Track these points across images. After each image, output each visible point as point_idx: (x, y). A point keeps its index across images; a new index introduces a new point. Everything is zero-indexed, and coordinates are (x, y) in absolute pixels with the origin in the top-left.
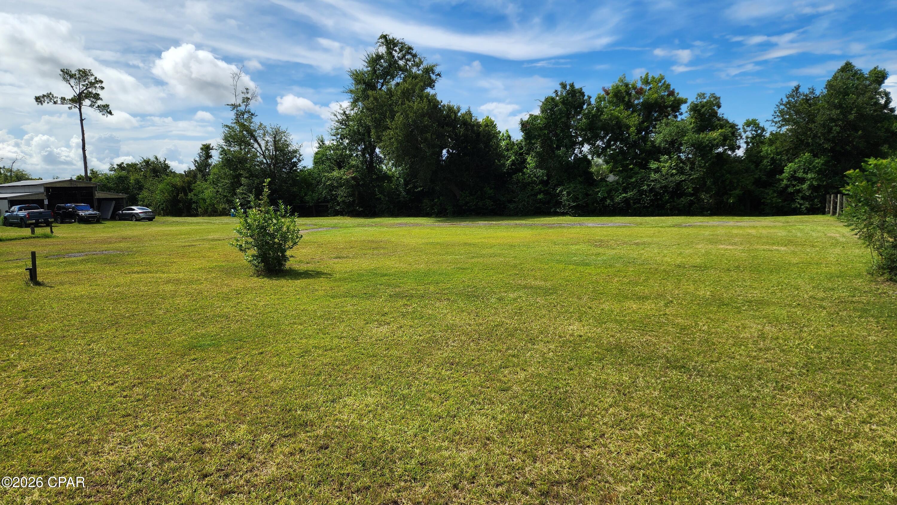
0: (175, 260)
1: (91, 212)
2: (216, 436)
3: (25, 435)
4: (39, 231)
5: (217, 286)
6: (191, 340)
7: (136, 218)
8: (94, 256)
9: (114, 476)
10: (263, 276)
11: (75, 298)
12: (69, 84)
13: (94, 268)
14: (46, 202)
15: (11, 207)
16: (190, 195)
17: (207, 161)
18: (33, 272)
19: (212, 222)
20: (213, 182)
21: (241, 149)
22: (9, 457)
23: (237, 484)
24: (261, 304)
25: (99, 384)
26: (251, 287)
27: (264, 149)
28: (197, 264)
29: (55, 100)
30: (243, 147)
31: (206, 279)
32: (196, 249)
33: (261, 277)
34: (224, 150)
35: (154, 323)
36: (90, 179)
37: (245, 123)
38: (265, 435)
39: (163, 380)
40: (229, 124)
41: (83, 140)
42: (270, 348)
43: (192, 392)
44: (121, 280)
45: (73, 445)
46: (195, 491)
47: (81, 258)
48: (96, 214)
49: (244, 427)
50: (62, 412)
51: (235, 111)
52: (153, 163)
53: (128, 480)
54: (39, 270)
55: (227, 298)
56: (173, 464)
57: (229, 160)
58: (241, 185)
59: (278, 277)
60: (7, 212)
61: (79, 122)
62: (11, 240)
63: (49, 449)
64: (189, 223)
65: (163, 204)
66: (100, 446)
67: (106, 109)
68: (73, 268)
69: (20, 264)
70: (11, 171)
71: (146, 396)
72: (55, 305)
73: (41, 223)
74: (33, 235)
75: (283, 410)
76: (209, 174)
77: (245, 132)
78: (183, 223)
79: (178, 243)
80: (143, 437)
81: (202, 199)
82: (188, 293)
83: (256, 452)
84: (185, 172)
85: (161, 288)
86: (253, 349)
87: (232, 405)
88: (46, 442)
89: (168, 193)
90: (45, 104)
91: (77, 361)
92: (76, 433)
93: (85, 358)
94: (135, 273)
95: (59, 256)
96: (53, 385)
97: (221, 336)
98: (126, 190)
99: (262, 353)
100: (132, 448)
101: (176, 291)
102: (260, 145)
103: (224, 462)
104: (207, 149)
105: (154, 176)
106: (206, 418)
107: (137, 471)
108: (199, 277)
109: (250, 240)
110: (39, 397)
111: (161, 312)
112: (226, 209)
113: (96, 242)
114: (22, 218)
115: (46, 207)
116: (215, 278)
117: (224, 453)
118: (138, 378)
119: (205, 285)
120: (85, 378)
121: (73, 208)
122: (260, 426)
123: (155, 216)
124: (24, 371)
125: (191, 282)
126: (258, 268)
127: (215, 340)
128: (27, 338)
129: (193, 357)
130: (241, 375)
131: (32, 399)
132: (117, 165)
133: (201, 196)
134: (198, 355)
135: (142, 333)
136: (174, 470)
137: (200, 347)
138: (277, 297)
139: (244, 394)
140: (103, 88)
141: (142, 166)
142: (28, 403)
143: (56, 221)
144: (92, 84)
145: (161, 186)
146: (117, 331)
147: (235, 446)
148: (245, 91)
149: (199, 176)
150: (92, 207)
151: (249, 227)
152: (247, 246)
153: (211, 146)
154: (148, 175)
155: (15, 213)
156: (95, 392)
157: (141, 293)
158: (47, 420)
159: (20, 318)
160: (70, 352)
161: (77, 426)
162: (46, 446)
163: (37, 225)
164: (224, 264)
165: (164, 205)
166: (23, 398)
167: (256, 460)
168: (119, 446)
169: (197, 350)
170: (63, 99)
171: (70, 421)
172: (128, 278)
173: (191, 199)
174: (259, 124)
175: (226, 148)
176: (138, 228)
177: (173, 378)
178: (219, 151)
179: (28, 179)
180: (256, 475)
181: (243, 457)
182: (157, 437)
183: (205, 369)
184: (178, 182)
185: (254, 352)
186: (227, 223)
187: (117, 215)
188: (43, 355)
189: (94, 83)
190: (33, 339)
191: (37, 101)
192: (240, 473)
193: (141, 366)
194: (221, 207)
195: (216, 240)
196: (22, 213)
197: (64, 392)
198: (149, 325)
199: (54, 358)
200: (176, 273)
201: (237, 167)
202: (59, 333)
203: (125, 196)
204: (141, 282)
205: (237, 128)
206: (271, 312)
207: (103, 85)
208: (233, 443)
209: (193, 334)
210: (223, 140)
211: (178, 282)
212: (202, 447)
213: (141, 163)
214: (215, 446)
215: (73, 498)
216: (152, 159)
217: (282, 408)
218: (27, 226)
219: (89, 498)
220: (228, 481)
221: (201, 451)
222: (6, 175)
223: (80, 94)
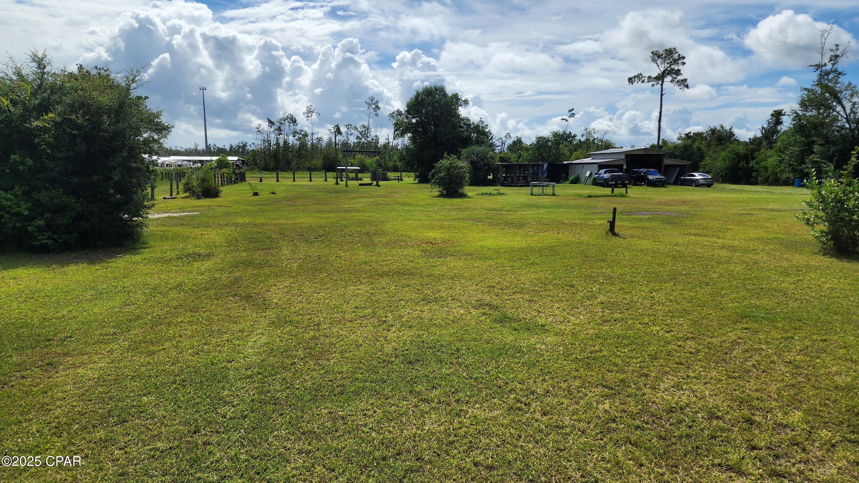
0: (731, 227)
1: (658, 176)
2: (767, 412)
3: (601, 355)
4: (617, 191)
5: (775, 259)
6: (744, 309)
7: (696, 184)
8: (658, 216)
9: (668, 413)
10: (831, 255)
11: (642, 251)
12: (657, 63)
13: (657, 226)
14: (625, 167)
15: (600, 170)
16: (752, 163)
17: (776, 128)
18: (612, 224)
19: (773, 191)
20: (780, 150)
21: (819, 113)
22: (589, 368)
23: (788, 470)
24: (827, 286)
25: (658, 328)
26: (816, 266)
27: (848, 111)
28: (753, 233)
29: (643, 79)
30: (821, 111)
31: (763, 250)
32: (754, 218)
33: (828, 256)
34: (798, 115)
35: (707, 284)
36: (661, 147)
37: (830, 84)
38: (824, 430)
39: (714, 340)
40: (809, 87)
41: (661, 113)
42: (836, 337)
43: (743, 360)
44: (680, 240)
45: (636, 374)
46: (743, 459)
47: (647, 217)
48: (662, 179)
49: (799, 414)
50: (629, 344)
51: (818, 72)
52: (719, 131)
53: (680, 422)
54: (616, 223)
55: (785, 273)
56: (721, 423)
57: (803, 126)
58: (813, 153)
59: (851, 259)
60: (596, 174)
61: (660, 96)
62: (597, 197)
63: (617, 372)
64: (747, 191)
65: (722, 171)
66: (657, 383)
67: (684, 84)
68: (642, 225)
69: (603, 217)
70: (602, 141)
71: (698, 351)
72: (626, 254)
73: (619, 184)
74: (613, 194)
75: (849, 411)
76: (775, 142)
77: (827, 95)
78: (742, 191)
79: (734, 211)
80: (695, 388)
81: (763, 167)
82: (742, 262)
83: (813, 445)
84: (750, 139)
85: (716, 252)
86: (814, 334)
87: (787, 386)
88: (616, 365)
89: (730, 161)
90: (635, 83)
91: (641, 305)
92: (638, 365)
93: (647, 302)
94: (692, 235)
95: (630, 213)
96: (622, 320)
97: (777, 312)
98: (689, 158)
99: (825, 341)
100: (683, 394)
101: (731, 258)
102: (844, 108)
103: (775, 442)
104: (778, 115)
105: (718, 144)
106: (757, 390)
107: (687, 417)
108: (755, 247)
109: (821, 214)
110: (612, 327)
111: (715, 275)
112: (790, 178)
113: (660, 203)
114: (606, 180)
115: (624, 171)
116: (773, 250)
117: (774, 433)
118: (691, 333)
119: (761, 256)
120: (646, 320)
121: (645, 173)
122: (819, 419)
123: (714, 182)
124: (602, 303)
125: (746, 251)
126: (825, 246)
127: (771, 314)
128: (605, 277)
129: (746, 326)
130: (798, 358)
131: (607, 327)
132: (685, 134)
133: (763, 164)
134: (750, 325)
135: (697, 291)
136: (722, 430)
137: (753, 317)
138: (848, 281)
139: (800, 379)
140: (684, 64)
141: (708, 135)
142: (604, 330)
143: (630, 183)
144: (675, 61)
145: (723, 154)
146: (674, 285)
147: (788, 431)
148: (834, 48)
149: (764, 143)
150: (660, 172)
151: (823, 200)
152: (817, 221)
153: (783, 112)
154: (712, 143)
155: (601, 175)
156: (654, 335)
157: (697, 255)
158: (617, 347)
159: (601, 260)
160: (636, 295)
161: (639, 360)
162: (615, 368)
163: (616, 186)
164: (783, 237)
165: (724, 172)
166: (600, 324)
167: (811, 454)
168: (672, 389)
169: (750, 320)
170: (650, 77)
171: (633, 354)
172: (686, 239)
173: (752, 167)
174: (847, 84)
175: (801, 114)
176: (697, 193)
177: (725, 341)
178: (792, 117)
179: (613, 148)
180: (811, 470)
181: (797, 445)
182: (707, 393)
183: (757, 340)
184: (741, 150)
185: (815, 337)
186: (789, 194)
187: (679, 180)
188: (616, 294)
189: (677, 60)
190: (610, 280)
191: (629, 82)
192: (793, 461)
193: (695, 323)
194: (785, 176)
195: (776, 211)
196: (607, 176)
197: (630, 328)
198: (703, 285)
199: (624, 298)
200: (731, 240)
201: (810, 132)
202: (628, 278)
203: (689, 163)
204: (697, 244)
205: (819, 90)
206: (839, 297)
207: (685, 61)
208: (786, 426)
209: (746, 303)
210: (799, 104)
211: (733, 249)
212: (751, 418)
213: (707, 132)
214: (766, 422)
215: (634, 419)
216: (719, 128)
217: (848, 408)
218: (609, 186)
219: (647, 424)
220: (778, 463)
221: (750, 421)
222: (598, 145)
223: (664, 71)
